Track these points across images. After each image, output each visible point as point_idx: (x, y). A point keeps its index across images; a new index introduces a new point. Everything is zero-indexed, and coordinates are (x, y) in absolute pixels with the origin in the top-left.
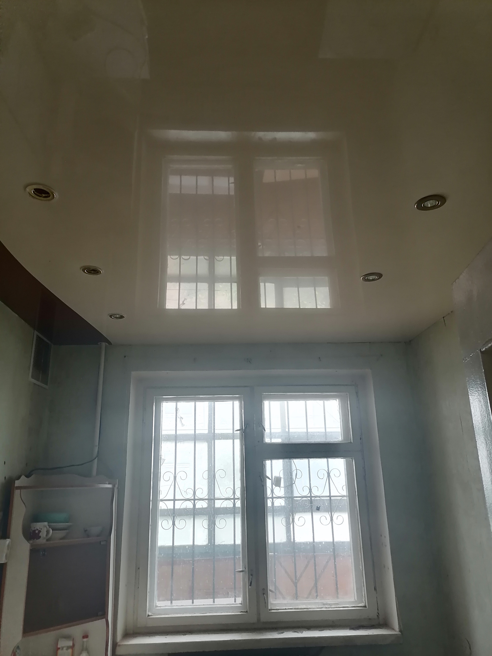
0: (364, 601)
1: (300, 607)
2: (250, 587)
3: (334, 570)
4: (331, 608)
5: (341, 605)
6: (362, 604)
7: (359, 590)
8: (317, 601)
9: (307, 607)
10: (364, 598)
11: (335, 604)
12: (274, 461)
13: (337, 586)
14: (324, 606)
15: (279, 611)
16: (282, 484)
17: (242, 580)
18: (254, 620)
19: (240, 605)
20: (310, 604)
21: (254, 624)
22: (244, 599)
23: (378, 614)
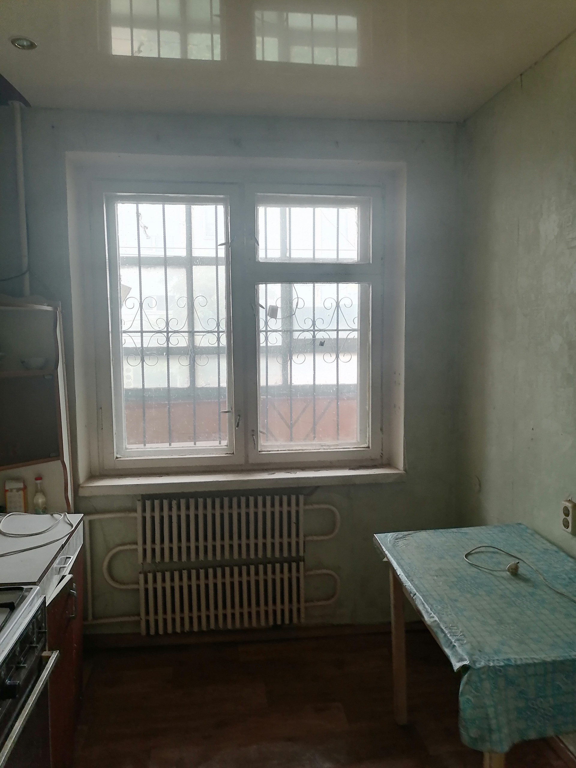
0: (368, 442)
1: (294, 448)
2: (237, 428)
3: (336, 411)
4: (330, 449)
5: (341, 446)
6: (366, 445)
7: (363, 431)
8: (314, 443)
9: (302, 449)
10: (368, 439)
11: (334, 445)
12: (270, 286)
13: (338, 427)
14: (322, 448)
15: (270, 452)
16: (279, 315)
17: (227, 421)
18: (242, 461)
19: (226, 447)
20: (306, 445)
21: (241, 465)
22: (230, 441)
23: (382, 455)
